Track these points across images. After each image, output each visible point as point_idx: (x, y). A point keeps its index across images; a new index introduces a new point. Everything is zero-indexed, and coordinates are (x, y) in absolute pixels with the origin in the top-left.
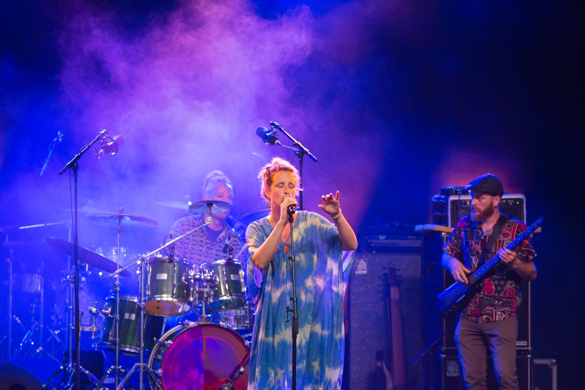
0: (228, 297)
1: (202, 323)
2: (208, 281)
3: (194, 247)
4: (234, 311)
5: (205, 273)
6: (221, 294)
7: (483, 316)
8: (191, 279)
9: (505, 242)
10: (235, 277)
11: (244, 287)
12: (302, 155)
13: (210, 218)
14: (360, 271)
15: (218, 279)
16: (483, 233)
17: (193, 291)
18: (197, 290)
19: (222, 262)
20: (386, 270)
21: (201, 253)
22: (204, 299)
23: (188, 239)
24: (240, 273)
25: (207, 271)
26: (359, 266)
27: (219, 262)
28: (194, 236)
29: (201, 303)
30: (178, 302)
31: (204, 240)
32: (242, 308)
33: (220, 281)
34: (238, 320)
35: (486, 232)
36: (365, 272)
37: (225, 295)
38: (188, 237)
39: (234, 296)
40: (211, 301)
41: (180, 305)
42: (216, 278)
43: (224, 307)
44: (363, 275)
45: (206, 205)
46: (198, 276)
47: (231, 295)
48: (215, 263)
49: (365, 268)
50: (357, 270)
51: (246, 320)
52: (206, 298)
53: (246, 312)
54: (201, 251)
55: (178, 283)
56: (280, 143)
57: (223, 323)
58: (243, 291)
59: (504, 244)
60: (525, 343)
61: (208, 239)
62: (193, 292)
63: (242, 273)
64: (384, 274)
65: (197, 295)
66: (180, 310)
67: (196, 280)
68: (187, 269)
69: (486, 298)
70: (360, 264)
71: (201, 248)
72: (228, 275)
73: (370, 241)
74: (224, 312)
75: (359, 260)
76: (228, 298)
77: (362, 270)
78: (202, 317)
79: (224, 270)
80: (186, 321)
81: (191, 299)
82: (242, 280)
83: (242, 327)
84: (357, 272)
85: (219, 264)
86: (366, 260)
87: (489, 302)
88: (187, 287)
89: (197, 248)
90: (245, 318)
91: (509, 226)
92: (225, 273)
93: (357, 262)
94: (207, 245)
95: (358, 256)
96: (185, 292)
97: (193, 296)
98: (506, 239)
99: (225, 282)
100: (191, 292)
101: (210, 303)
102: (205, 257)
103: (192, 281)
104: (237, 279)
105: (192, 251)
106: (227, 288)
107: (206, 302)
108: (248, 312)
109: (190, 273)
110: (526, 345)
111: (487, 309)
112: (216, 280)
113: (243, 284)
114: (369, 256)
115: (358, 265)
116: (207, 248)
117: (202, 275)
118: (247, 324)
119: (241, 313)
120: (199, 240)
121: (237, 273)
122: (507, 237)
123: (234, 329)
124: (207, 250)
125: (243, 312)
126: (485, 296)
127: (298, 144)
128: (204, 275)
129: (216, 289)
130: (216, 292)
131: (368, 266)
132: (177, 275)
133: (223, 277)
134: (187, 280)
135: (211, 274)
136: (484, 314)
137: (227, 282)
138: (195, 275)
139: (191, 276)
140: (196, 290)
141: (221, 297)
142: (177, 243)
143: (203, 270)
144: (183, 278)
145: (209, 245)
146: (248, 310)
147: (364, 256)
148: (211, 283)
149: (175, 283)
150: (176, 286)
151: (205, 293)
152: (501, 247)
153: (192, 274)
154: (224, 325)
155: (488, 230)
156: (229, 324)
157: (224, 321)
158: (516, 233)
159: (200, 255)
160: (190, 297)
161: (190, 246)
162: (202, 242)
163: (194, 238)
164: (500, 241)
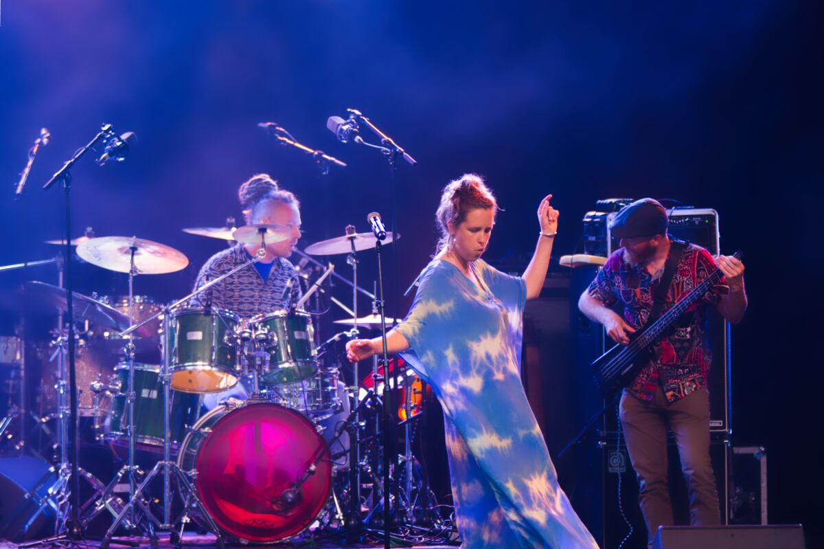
0: (290, 363)
1: (254, 402)
2: (261, 341)
3: (242, 293)
4: (299, 384)
5: (256, 329)
6: (281, 359)
7: (667, 394)
8: (237, 338)
9: (684, 283)
10: (300, 335)
11: (314, 348)
12: (395, 157)
15: (276, 339)
17: (240, 356)
18: (246, 354)
21: (253, 300)
22: (257, 367)
24: (308, 329)
25: (260, 327)
27: (277, 313)
30: (218, 371)
32: (311, 379)
33: (278, 341)
35: (656, 273)
37: (287, 361)
38: (231, 280)
39: (300, 361)
40: (267, 370)
41: (222, 376)
42: (272, 336)
45: (257, 231)
46: (246, 335)
47: (295, 361)
48: (271, 315)
51: (318, 397)
52: (259, 365)
53: (318, 386)
54: (252, 297)
55: (218, 344)
56: (362, 140)
57: (285, 402)
58: (313, 355)
59: (684, 286)
60: (720, 423)
61: (258, 277)
62: (240, 358)
63: (310, 330)
65: (246, 362)
66: (222, 384)
67: (244, 339)
68: (231, 324)
69: (664, 367)
72: (290, 332)
74: (285, 386)
76: (292, 366)
78: (254, 393)
79: (285, 324)
80: (231, 399)
81: (238, 368)
82: (311, 339)
85: (277, 317)
88: (232, 351)
89: (247, 293)
91: (686, 258)
92: (286, 329)
96: (229, 357)
97: (240, 364)
98: (685, 279)
99: (286, 342)
100: (238, 358)
101: (265, 373)
103: (239, 341)
104: (303, 337)
106: (289, 351)
107: (259, 371)
108: (320, 385)
109: (235, 329)
110: (721, 425)
112: (272, 340)
113: (312, 345)
117: (253, 332)
118: (318, 402)
119: (310, 387)
122: (686, 276)
124: (261, 294)
125: (313, 385)
126: (664, 365)
127: (387, 141)
128: (255, 333)
129: (274, 352)
130: (273, 357)
132: (217, 332)
133: (284, 336)
134: (232, 340)
135: (266, 331)
136: (668, 391)
137: (289, 342)
138: (242, 333)
139: (236, 334)
141: (281, 364)
143: (254, 326)
144: (226, 338)
146: (319, 382)
148: (267, 343)
149: (214, 345)
150: (216, 349)
151: (257, 359)
152: (680, 292)
153: (238, 332)
154: (285, 404)
155: (657, 271)
156: (294, 402)
157: (285, 398)
158: (697, 267)
159: (252, 303)
160: (235, 364)
161: (237, 293)
162: (252, 283)
163: (241, 280)
164: (678, 284)
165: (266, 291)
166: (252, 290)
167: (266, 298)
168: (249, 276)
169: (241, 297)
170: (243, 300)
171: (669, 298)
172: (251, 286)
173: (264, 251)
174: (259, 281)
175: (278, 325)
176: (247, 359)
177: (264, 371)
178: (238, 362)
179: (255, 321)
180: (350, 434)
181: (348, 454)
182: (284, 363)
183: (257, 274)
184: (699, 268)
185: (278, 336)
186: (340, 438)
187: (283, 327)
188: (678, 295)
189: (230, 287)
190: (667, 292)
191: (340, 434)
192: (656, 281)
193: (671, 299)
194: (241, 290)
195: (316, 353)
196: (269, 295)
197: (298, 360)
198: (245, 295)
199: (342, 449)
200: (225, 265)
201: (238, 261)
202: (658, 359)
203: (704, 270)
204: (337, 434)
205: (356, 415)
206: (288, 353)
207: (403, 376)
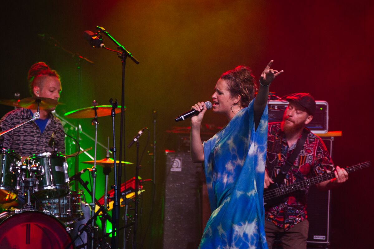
0: (52, 186)
1: (26, 210)
2: (33, 171)
3: (25, 138)
4: (57, 201)
5: (31, 164)
6: (46, 184)
7: (285, 225)
8: (18, 169)
9: (307, 158)
10: (59, 168)
11: (68, 178)
12: (125, 58)
13: (38, 113)
14: (175, 169)
15: (43, 170)
16: (288, 147)
17: (19, 181)
18: (24, 180)
19: (47, 154)
20: (199, 169)
21: (33, 143)
22: (30, 188)
23: (19, 131)
24: (64, 165)
25: (33, 163)
26: (175, 164)
27: (45, 154)
28: (25, 127)
29: (26, 192)
30: (5, 190)
31: (35, 130)
32: (64, 197)
33: (45, 172)
34: (60, 208)
35: (291, 146)
36: (179, 170)
37: (50, 185)
38: (19, 129)
39: (58, 186)
40: (36, 190)
41: (7, 193)
42: (41, 169)
43: (48, 197)
44: (177, 172)
45: (34, 101)
46: (24, 167)
47: (55, 185)
48: (41, 155)
49: (179, 166)
50: (172, 167)
51: (68, 209)
52: (31, 187)
53: (68, 202)
54: (32, 141)
55: (6, 173)
56: (104, 46)
57: (47, 211)
58: (66, 182)
59: (307, 160)
60: (324, 238)
61: (37, 128)
62: (19, 182)
63: (66, 166)
64: (197, 172)
65: (23, 184)
66: (7, 198)
67: (22, 170)
68: (15, 160)
69: (289, 208)
70: (175, 162)
71: (32, 138)
72: (53, 166)
73: (185, 141)
74: (47, 201)
75: (174, 159)
76: (52, 188)
77: (177, 167)
78: (27, 205)
79: (49, 162)
80: (12, 208)
81: (18, 188)
82: (66, 172)
83: (64, 215)
84: (172, 170)
85: (45, 156)
86: (181, 158)
87: (291, 212)
88: (15, 177)
89: (29, 138)
90: (67, 207)
91: (311, 142)
92: (50, 165)
93: (173, 160)
94: (38, 135)
95: (174, 155)
96: (12, 181)
97: (19, 186)
98: (308, 155)
99: (49, 173)
100: (18, 182)
101: (35, 192)
102: (38, 145)
103: (19, 171)
104: (60, 170)
105: (24, 142)
106: (52, 179)
107: (31, 191)
108: (70, 202)
109: (17, 163)
110: (325, 239)
111: (290, 218)
112: (41, 171)
113: (66, 176)
114: (184, 155)
115: (173, 163)
116: (38, 137)
117: (29, 166)
118: (68, 212)
119: (63, 202)
120: (30, 131)
121: (61, 165)
122: (309, 153)
123: (56, 217)
124: (39, 139)
126: (289, 206)
127: (121, 47)
128: (30, 166)
129: (42, 179)
130: (40, 182)
131: (183, 164)
132: (5, 165)
133: (48, 169)
134: (15, 170)
135: (37, 165)
136: (287, 223)
137: (51, 173)
138: (22, 165)
139: (18, 166)
140: (22, 179)
141: (46, 187)
142: (6, 137)
143: (30, 161)
144: (11, 168)
145: (40, 134)
146: (69, 200)
147: (179, 155)
148: (37, 173)
149: (3, 173)
150: (4, 175)
151: (31, 183)
152: (304, 162)
153: (19, 165)
154: (47, 212)
155: (293, 145)
156: (52, 212)
157: (47, 209)
158: (317, 150)
159: (32, 145)
160: (16, 186)
161: (22, 138)
162: (33, 132)
163: (25, 129)
164: (303, 157)
165: (43, 137)
166: (33, 136)
167: (42, 142)
168: (31, 127)
169: (25, 140)
170: (26, 142)
171: (296, 164)
172: (31, 134)
173: (39, 114)
174: (38, 131)
175: (45, 162)
176: (23, 182)
177: (35, 190)
178: (18, 185)
179: (30, 159)
180: (88, 234)
181: (86, 247)
182: (47, 186)
183: (37, 126)
184: (318, 151)
185: (44, 169)
186: (82, 236)
187: (49, 163)
188: (302, 164)
189: (17, 134)
190: (296, 159)
191: (81, 233)
192: (290, 151)
193: (297, 165)
194: (25, 136)
195: (69, 181)
196: (44, 140)
197: (57, 185)
198: (28, 139)
199: (82, 243)
200: (15, 119)
201: (24, 117)
202: (285, 202)
203: (321, 153)
204: (79, 233)
205: (92, 221)
206: (51, 180)
207: (123, 198)
